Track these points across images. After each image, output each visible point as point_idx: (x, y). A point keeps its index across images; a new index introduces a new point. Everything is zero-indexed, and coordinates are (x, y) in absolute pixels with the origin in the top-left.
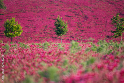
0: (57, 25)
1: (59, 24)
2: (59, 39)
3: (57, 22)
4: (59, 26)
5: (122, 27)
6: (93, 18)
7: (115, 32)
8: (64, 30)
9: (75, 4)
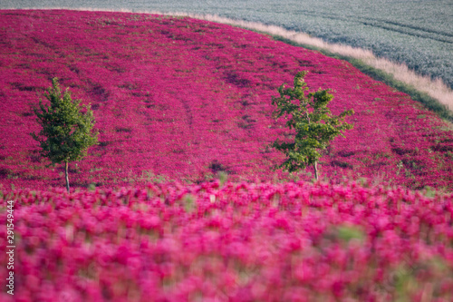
0: (48, 117)
1: (59, 116)
2: (17, 177)
3: (50, 108)
4: (58, 123)
5: (319, 127)
6: (129, 96)
7: (291, 146)
8: (78, 139)
9: (37, 42)
